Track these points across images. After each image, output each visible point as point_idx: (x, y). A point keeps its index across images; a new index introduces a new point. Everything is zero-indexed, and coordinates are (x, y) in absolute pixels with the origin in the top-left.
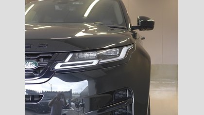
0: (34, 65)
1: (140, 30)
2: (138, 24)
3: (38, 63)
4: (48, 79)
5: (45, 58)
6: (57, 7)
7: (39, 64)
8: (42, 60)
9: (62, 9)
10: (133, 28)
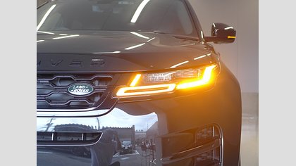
0: (87, 90)
1: (216, 43)
2: (214, 34)
3: (92, 87)
4: (108, 110)
5: (100, 80)
6: (95, 9)
7: (94, 89)
8: (96, 83)
9: (102, 11)
10: (207, 39)
